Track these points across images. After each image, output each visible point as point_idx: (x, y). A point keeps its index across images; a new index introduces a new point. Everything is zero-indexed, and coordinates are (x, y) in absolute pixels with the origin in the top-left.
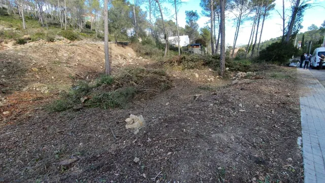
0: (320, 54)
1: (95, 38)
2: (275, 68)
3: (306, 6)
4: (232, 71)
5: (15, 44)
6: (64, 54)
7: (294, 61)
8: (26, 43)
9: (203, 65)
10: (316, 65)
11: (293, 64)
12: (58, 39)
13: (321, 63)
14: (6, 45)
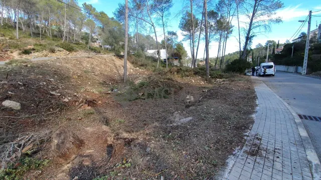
0: (263, 67)
1: (87, 50)
2: (238, 76)
3: (253, 36)
4: (213, 78)
5: (20, 54)
6: (87, 65)
7: (248, 72)
8: (31, 53)
9: (194, 74)
10: (262, 74)
11: (248, 74)
12: (59, 50)
13: (265, 72)
14: (11, 54)
